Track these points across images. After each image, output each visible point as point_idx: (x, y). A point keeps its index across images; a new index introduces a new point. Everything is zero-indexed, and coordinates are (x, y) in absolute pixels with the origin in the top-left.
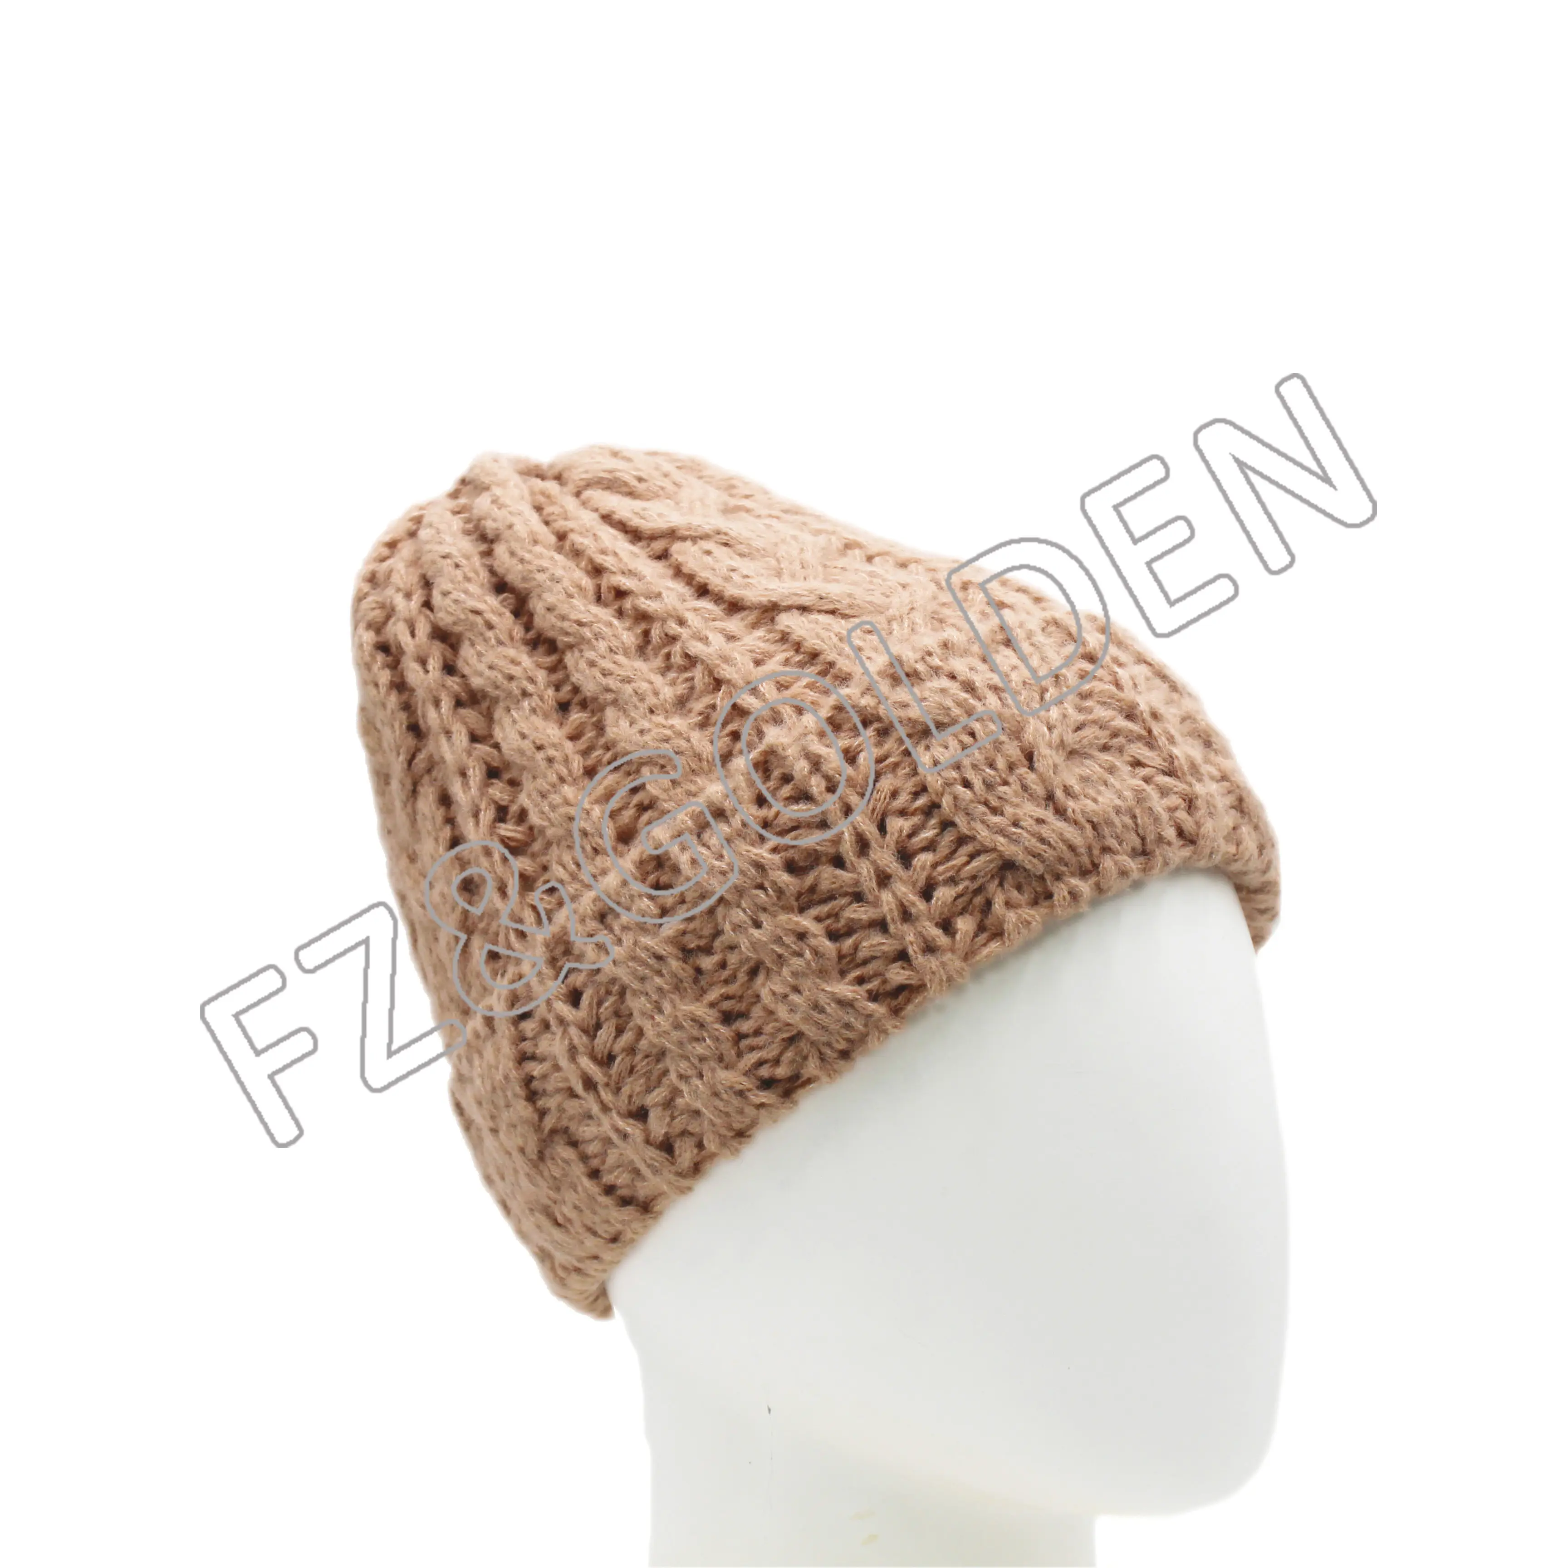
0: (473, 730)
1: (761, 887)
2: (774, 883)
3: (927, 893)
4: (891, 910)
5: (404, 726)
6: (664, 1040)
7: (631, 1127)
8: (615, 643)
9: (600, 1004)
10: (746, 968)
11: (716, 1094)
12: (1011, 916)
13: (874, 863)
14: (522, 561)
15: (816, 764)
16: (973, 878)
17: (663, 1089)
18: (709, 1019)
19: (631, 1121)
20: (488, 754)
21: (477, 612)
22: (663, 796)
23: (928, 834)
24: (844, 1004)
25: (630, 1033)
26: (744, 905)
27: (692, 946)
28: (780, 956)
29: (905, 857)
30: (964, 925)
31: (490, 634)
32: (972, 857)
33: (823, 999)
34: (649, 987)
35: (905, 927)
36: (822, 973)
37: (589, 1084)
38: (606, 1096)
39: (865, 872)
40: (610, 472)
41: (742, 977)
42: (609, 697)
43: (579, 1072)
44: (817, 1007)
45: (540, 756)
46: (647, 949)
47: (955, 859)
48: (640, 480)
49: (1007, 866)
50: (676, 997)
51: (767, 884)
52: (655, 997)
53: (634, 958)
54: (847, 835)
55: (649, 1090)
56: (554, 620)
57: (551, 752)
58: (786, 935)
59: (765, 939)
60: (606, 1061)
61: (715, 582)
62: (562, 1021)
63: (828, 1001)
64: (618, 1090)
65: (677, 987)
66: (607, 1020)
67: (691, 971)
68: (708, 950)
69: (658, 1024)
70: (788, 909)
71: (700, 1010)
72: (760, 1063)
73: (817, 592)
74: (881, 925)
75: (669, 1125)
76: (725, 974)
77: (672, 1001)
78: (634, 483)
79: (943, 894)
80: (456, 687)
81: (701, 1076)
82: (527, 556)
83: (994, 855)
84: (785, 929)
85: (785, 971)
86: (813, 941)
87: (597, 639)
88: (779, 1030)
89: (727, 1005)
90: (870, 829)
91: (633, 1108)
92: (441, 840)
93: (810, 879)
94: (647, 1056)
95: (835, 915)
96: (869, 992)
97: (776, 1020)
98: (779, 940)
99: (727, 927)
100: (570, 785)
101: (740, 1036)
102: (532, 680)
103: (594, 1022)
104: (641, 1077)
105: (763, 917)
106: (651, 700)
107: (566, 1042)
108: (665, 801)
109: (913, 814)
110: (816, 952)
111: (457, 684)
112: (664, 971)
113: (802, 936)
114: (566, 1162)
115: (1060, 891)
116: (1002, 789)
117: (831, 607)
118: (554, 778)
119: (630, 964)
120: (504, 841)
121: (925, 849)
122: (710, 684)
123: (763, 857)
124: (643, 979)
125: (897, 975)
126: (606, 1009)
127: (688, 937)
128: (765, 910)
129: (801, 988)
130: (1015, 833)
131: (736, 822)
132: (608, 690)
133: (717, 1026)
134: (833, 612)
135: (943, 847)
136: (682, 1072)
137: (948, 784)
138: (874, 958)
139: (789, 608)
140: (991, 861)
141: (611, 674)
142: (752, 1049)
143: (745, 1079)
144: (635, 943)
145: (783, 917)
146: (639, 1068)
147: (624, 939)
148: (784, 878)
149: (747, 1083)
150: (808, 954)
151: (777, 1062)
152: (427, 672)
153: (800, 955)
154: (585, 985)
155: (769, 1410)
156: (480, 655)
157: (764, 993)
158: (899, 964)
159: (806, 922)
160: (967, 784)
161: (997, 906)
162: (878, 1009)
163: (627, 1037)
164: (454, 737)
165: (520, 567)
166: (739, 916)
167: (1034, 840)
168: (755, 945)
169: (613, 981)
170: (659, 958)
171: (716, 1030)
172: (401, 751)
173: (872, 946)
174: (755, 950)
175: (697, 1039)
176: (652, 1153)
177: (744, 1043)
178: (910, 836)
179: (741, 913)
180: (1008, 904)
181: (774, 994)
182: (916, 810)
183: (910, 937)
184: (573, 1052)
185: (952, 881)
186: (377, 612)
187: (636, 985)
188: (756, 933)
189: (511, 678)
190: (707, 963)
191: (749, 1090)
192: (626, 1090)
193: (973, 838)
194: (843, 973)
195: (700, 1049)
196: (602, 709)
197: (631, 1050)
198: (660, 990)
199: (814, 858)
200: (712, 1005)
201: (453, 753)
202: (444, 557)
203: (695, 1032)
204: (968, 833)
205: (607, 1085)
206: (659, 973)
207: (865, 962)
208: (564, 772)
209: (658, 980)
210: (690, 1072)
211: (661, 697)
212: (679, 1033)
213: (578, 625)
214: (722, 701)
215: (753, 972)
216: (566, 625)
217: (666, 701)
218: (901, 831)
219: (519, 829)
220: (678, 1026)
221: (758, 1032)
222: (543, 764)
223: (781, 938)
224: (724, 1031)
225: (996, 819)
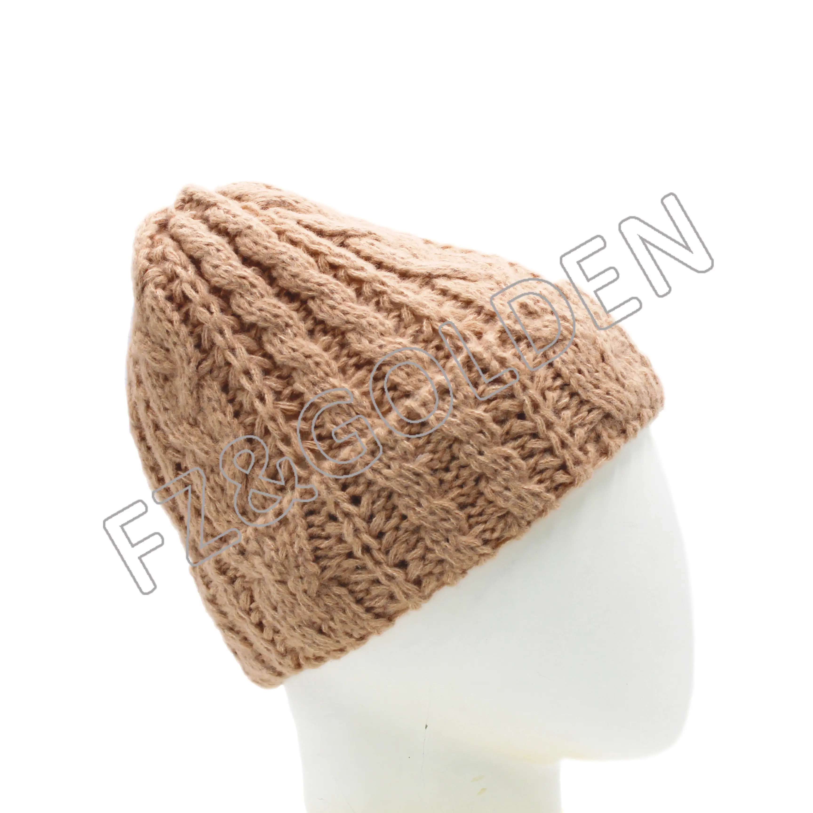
0: (248, 347)
1: (481, 432)
2: (489, 430)
3: (571, 432)
4: (556, 442)
5: (193, 346)
6: (422, 522)
7: (398, 574)
8: (344, 296)
9: (373, 503)
10: (473, 478)
11: (458, 550)
12: (612, 443)
13: (543, 416)
14: (266, 248)
15: (502, 362)
16: (591, 423)
17: (419, 549)
18: (452, 508)
19: (397, 569)
20: (262, 361)
21: (244, 278)
22: (404, 383)
23: (566, 400)
24: (535, 495)
25: (396, 519)
26: (471, 442)
27: (437, 467)
28: (496, 471)
29: (557, 412)
30: (591, 448)
31: (254, 290)
32: (590, 411)
33: (524, 493)
34: (411, 492)
35: (565, 451)
36: (521, 479)
37: (367, 549)
38: (379, 556)
39: (539, 421)
40: (279, 197)
41: (471, 483)
42: (350, 326)
43: (360, 543)
44: (520, 498)
45: (310, 361)
46: (409, 470)
47: (581, 413)
48: (297, 202)
49: (607, 416)
50: (429, 497)
51: (484, 431)
52: (415, 497)
53: (401, 476)
54: (527, 402)
55: (408, 551)
56: (300, 282)
57: (318, 359)
58: (499, 458)
59: (487, 461)
60: (380, 536)
61: (388, 261)
62: (347, 515)
63: (526, 494)
64: (387, 553)
65: (430, 491)
66: (379, 512)
67: (437, 482)
68: (447, 469)
69: (419, 513)
70: (496, 444)
71: (446, 503)
72: (484, 531)
73: (452, 267)
74: (550, 450)
75: (422, 570)
76: (459, 482)
77: (427, 499)
78: (294, 204)
79: (580, 432)
80: (232, 322)
81: (448, 540)
82: (269, 245)
83: (600, 410)
84: (498, 455)
85: (499, 479)
86: (515, 461)
87: (333, 293)
88: (496, 511)
89: (462, 499)
90: (539, 399)
91: (397, 561)
92: (228, 413)
93: (507, 426)
94: (406, 531)
95: (522, 447)
96: (546, 487)
97: (495, 506)
98: (495, 462)
99: (462, 455)
100: (332, 377)
101: (470, 516)
102: (291, 318)
103: (369, 513)
104: (403, 542)
105: (483, 449)
106: (381, 328)
107: (351, 526)
108: (406, 385)
109: (555, 389)
110: (516, 467)
111: (232, 320)
112: (421, 482)
113: (507, 458)
114: (339, 596)
115: (630, 429)
116: (596, 374)
117: (461, 276)
118: (321, 374)
119: (398, 479)
120: (284, 411)
121: (564, 409)
122: (412, 319)
123: (482, 415)
124: (406, 487)
125: (561, 477)
126: (379, 505)
127: (434, 462)
128: (485, 445)
129: (510, 487)
130: (609, 398)
131: (460, 395)
132: (348, 322)
133: (457, 511)
134: (464, 278)
135: (573, 407)
136: (435, 539)
137: (572, 372)
138: (547, 469)
139: (438, 276)
140: (599, 414)
141: (348, 313)
142: (478, 523)
143: (477, 540)
144: (401, 467)
145: (496, 448)
146: (401, 538)
147: (392, 466)
148: (495, 427)
149: (478, 542)
150: (512, 468)
151: (493, 530)
152: (212, 313)
153: (507, 469)
154: (363, 492)
155: (426, 726)
156: (250, 304)
157: (487, 491)
158: (561, 471)
159: (508, 449)
160: (580, 372)
161: (604, 438)
162: (551, 496)
163: (393, 522)
164: (237, 351)
165: (265, 251)
166: (469, 448)
167: (619, 402)
168: (481, 464)
169: (383, 489)
170: (417, 475)
171: (457, 514)
172: (192, 360)
173: (547, 462)
174: (481, 468)
175: (445, 520)
176: (410, 586)
177: (473, 520)
178: (557, 401)
179: (471, 448)
180: (610, 437)
181: (493, 491)
182: (557, 387)
183: (567, 457)
184: (356, 531)
185: (582, 425)
186: (162, 278)
187: (404, 491)
188: (481, 458)
189: (276, 316)
190: (448, 476)
191: (478, 546)
192: (393, 552)
193: (588, 402)
194: (531, 478)
195: (447, 525)
196: (343, 333)
197: (397, 528)
198: (418, 493)
199: (507, 415)
200: (453, 499)
201: (238, 361)
202: (208, 245)
203: (444, 515)
204: (585, 398)
205: (380, 549)
206: (418, 484)
207: (541, 472)
208: (327, 370)
209: (417, 487)
210: (440, 539)
211: (386, 326)
212: (433, 517)
213: (318, 285)
214: (426, 327)
215: (477, 481)
216: (309, 285)
217: (390, 328)
218: (553, 398)
219: (293, 404)
220: (432, 513)
221: (480, 514)
222: (313, 366)
223: (496, 460)
224: (462, 514)
225: (597, 391)
